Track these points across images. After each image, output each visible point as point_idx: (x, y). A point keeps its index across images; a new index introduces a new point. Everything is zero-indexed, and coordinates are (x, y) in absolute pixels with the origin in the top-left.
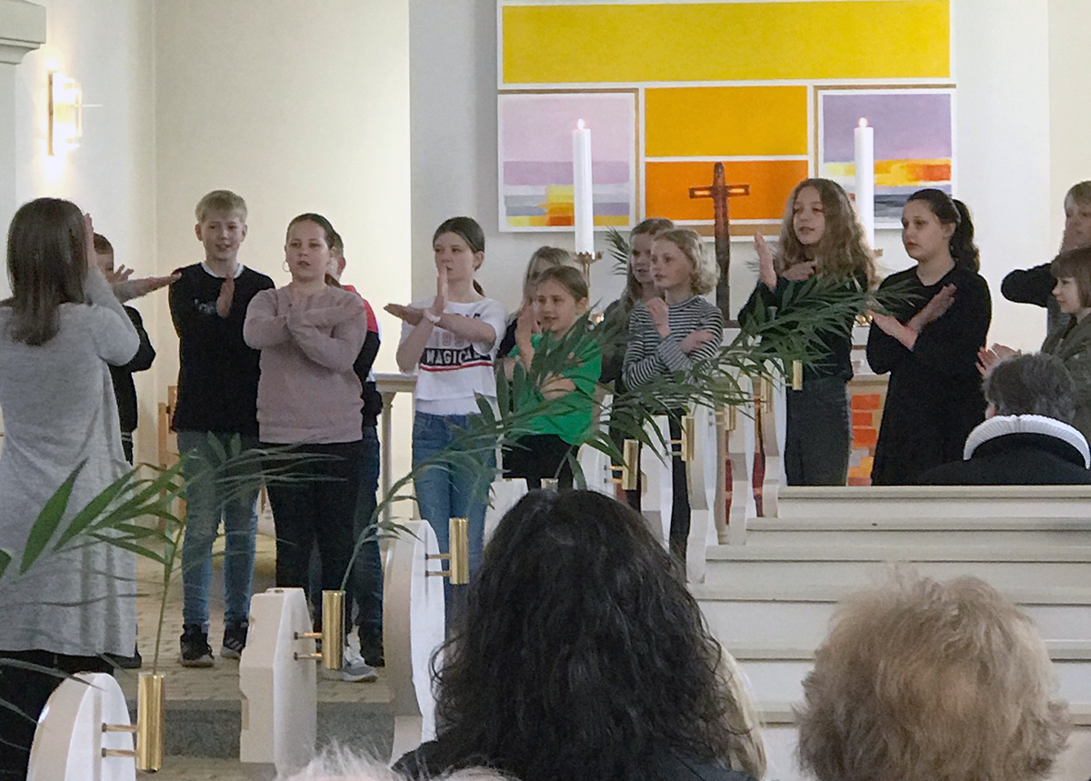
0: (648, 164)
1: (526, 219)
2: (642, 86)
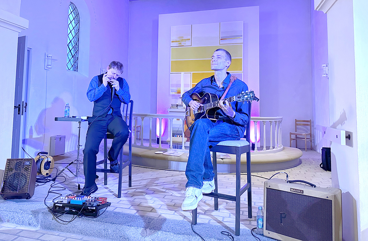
0: (192, 84)
1: (174, 92)
2: (192, 72)
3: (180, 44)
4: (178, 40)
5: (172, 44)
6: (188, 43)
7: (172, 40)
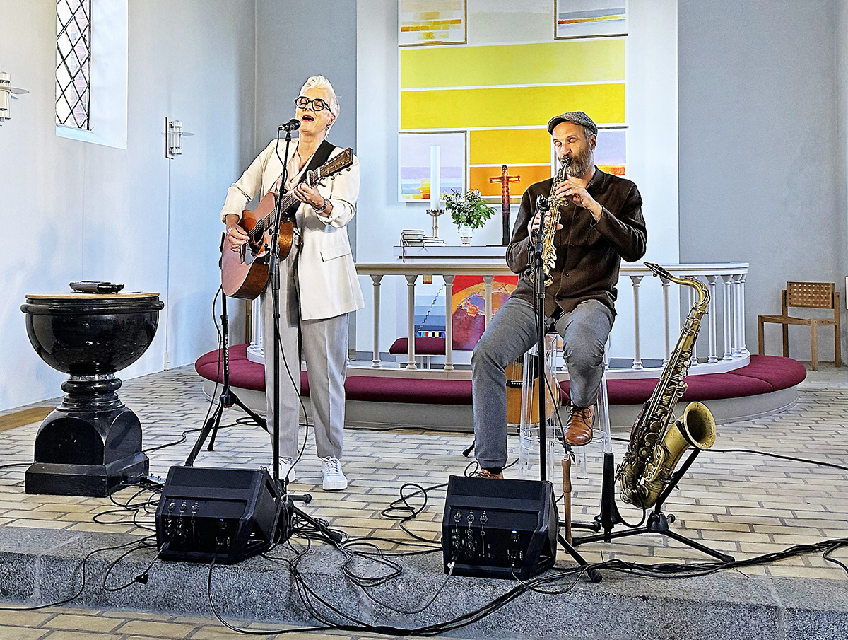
1: (411, 195)
2: (468, 130)
3: (429, 36)
4: (423, 22)
5: (404, 38)
6: (456, 34)
7: (403, 23)
